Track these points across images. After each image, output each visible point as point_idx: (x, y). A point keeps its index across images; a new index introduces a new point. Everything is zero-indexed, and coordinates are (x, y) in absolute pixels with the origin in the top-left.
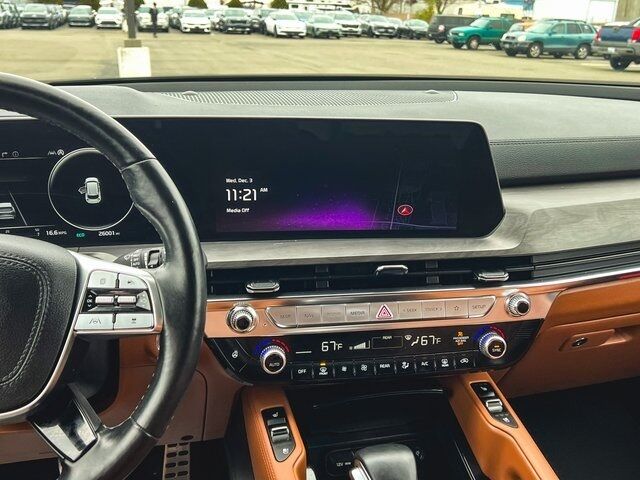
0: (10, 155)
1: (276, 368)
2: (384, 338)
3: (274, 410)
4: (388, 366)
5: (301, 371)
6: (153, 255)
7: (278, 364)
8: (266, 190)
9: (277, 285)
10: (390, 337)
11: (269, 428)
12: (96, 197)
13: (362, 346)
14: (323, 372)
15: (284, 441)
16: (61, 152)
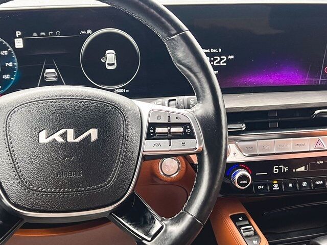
0: (54, 34)
1: (246, 184)
2: (318, 163)
3: (239, 215)
4: (321, 182)
5: (260, 187)
6: (171, 103)
7: (246, 182)
8: (232, 57)
9: (244, 125)
10: (322, 162)
11: (239, 228)
12: (113, 64)
13: (302, 169)
14: (276, 187)
15: (250, 236)
16: (89, 31)
